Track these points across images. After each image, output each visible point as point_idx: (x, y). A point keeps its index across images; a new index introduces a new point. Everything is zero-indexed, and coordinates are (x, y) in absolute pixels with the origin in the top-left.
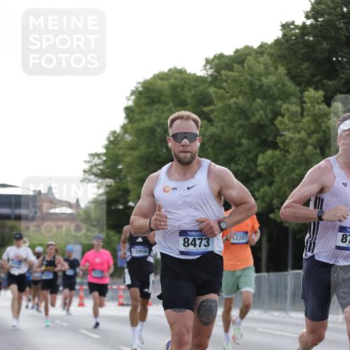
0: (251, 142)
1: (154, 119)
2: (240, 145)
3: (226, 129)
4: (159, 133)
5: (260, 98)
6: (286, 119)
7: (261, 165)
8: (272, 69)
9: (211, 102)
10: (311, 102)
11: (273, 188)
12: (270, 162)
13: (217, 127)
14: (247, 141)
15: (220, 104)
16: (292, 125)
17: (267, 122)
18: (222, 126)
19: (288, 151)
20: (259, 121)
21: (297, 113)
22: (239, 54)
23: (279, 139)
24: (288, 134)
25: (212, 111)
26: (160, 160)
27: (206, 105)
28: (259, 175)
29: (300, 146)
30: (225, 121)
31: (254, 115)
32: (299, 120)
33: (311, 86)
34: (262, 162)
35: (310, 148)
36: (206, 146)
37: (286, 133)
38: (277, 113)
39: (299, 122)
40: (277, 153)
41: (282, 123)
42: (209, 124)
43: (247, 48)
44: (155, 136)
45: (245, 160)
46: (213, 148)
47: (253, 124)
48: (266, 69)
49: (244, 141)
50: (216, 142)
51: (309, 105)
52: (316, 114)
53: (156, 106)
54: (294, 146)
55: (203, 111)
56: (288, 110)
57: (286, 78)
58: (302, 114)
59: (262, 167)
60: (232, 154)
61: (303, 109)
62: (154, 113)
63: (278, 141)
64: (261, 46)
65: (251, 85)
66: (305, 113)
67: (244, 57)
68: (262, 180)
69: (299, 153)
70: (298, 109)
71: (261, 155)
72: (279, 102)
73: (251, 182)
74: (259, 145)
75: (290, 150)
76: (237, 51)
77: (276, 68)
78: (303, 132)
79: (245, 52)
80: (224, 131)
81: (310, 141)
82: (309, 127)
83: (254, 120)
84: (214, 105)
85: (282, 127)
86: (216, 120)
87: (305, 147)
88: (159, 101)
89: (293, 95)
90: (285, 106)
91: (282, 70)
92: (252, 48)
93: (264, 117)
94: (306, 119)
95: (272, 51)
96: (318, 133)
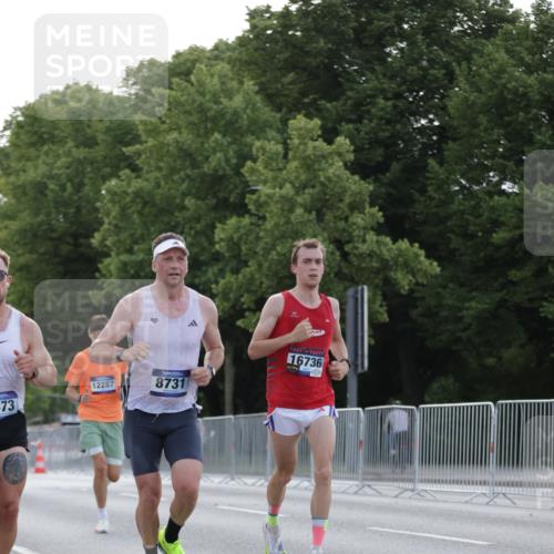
0: (199, 202)
1: (43, 169)
2: (183, 208)
3: (162, 183)
4: (52, 190)
5: (220, 132)
6: (259, 166)
7: (221, 240)
8: (235, 84)
9: (136, 139)
10: (301, 137)
11: (240, 276)
12: (235, 236)
13: (147, 180)
14: (193, 201)
15: (151, 142)
16: (270, 175)
17: (229, 171)
18: (156, 178)
19: (263, 218)
20: (216, 170)
21: (277, 154)
22: (182, 59)
23: (249, 199)
24: (264, 190)
25: (139, 154)
26: (54, 235)
27: (128, 144)
28: (217, 257)
29: (283, 210)
30: (160, 169)
31: (207, 158)
32: (281, 165)
33: (299, 111)
34: (222, 236)
35: (299, 211)
36: (130, 211)
37: (260, 187)
38: (245, 156)
39: (280, 170)
40: (246, 220)
41: (253, 171)
42: (134, 175)
43: (194, 50)
44: (46, 195)
45: (193, 232)
46: (140, 213)
47: (205, 174)
48: (223, 83)
49: (190, 202)
50: (146, 203)
51: (296, 141)
52: (309, 157)
53: (45, 148)
54: (275, 208)
55: (124, 154)
56: (263, 149)
57: (258, 98)
58: (285, 156)
59: (222, 244)
60: (173, 223)
61: (287, 149)
62: (43, 157)
63: (246, 201)
64: (216, 47)
65: (202, 110)
66: (291, 154)
67: (189, 64)
68: (220, 265)
69: (282, 221)
70: (280, 148)
71: (218, 225)
72: (249, 139)
73: (204, 268)
74: (215, 208)
75: (268, 215)
76: (178, 55)
77: (241, 83)
78: (288, 186)
79: (192, 58)
80: (158, 186)
81: (299, 200)
82: (297, 178)
83: (207, 168)
84: (141, 143)
85: (254, 178)
86: (146, 168)
87: (291, 210)
88: (52, 139)
89: (271, 127)
90: (258, 144)
91: (250, 85)
92: (203, 51)
93: (223, 164)
94: (294, 164)
95: (235, 55)
96: (313, 187)
